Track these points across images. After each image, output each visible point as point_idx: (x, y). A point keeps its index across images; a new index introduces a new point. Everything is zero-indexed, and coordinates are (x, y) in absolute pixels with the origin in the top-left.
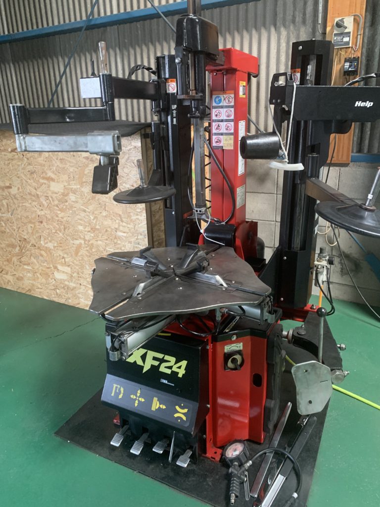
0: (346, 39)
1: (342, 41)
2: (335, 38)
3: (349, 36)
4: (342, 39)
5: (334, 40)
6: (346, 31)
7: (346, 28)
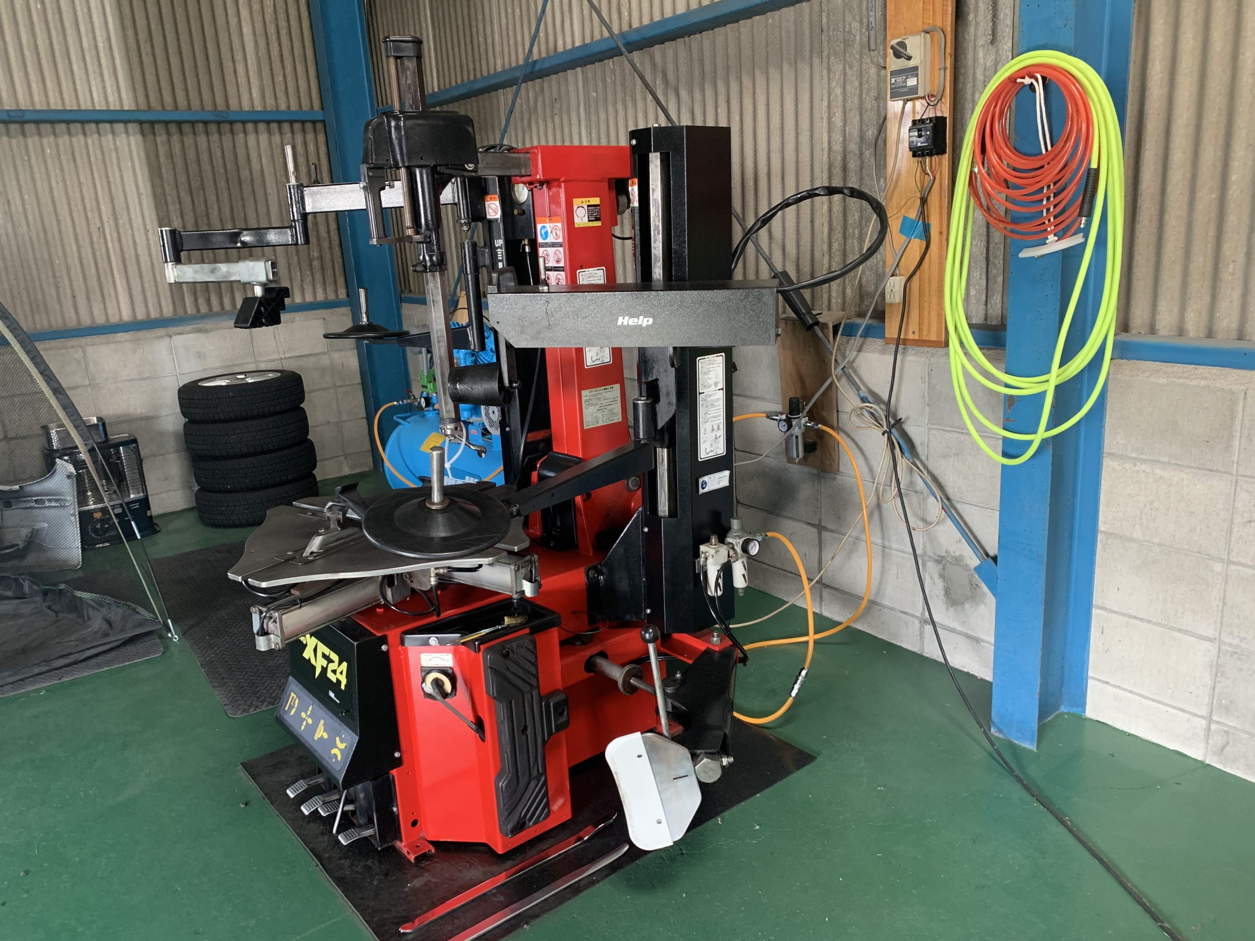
0: (912, 82)
1: (906, 86)
2: (893, 81)
3: (917, 75)
4: (905, 82)
5: (891, 85)
6: (912, 63)
7: (909, 58)
